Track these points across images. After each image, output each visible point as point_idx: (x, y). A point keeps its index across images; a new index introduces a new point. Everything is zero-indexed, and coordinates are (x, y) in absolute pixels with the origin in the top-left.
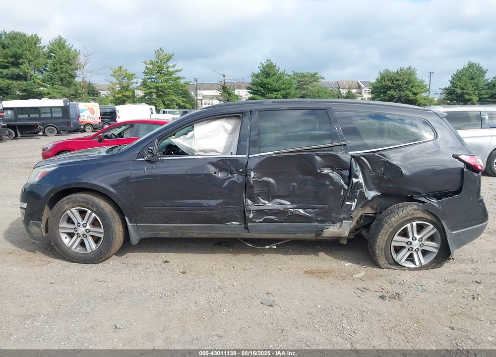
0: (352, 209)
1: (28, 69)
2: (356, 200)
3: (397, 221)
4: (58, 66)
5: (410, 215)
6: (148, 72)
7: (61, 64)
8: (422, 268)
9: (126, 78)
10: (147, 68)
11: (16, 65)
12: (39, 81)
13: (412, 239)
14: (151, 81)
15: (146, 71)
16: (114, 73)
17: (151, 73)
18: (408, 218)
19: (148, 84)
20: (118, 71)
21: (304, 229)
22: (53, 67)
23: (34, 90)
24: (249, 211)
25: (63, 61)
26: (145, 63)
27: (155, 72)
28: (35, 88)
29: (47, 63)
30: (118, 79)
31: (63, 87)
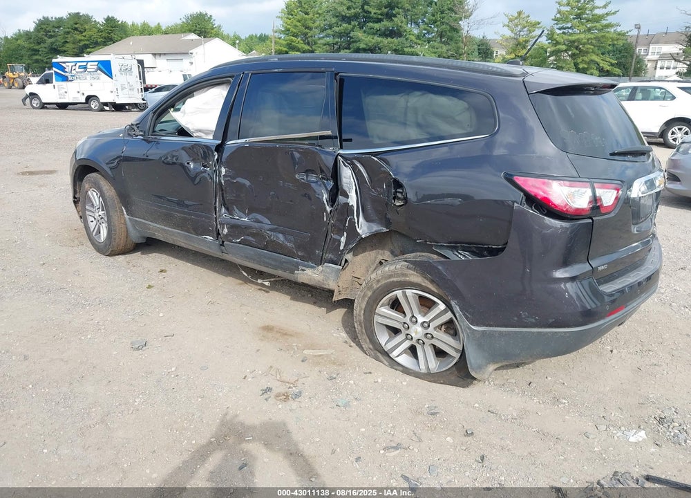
0: (341, 248)
1: (402, 22)
2: (345, 233)
3: (378, 281)
4: (438, 16)
5: (398, 276)
6: (561, 19)
7: (442, 12)
8: (430, 377)
9: (526, 29)
10: (559, 12)
11: (390, 17)
12: (413, 38)
13: (411, 320)
14: (564, 33)
15: (558, 16)
16: (511, 21)
17: (566, 20)
18: (395, 279)
19: (556, 36)
20: (516, 18)
21: (284, 264)
22: (432, 18)
23: (405, 49)
24: (222, 225)
25: (446, 7)
26: (559, 3)
27: (572, 17)
28: (407, 47)
29: (426, 13)
30: (512, 31)
31: (441, 45)
